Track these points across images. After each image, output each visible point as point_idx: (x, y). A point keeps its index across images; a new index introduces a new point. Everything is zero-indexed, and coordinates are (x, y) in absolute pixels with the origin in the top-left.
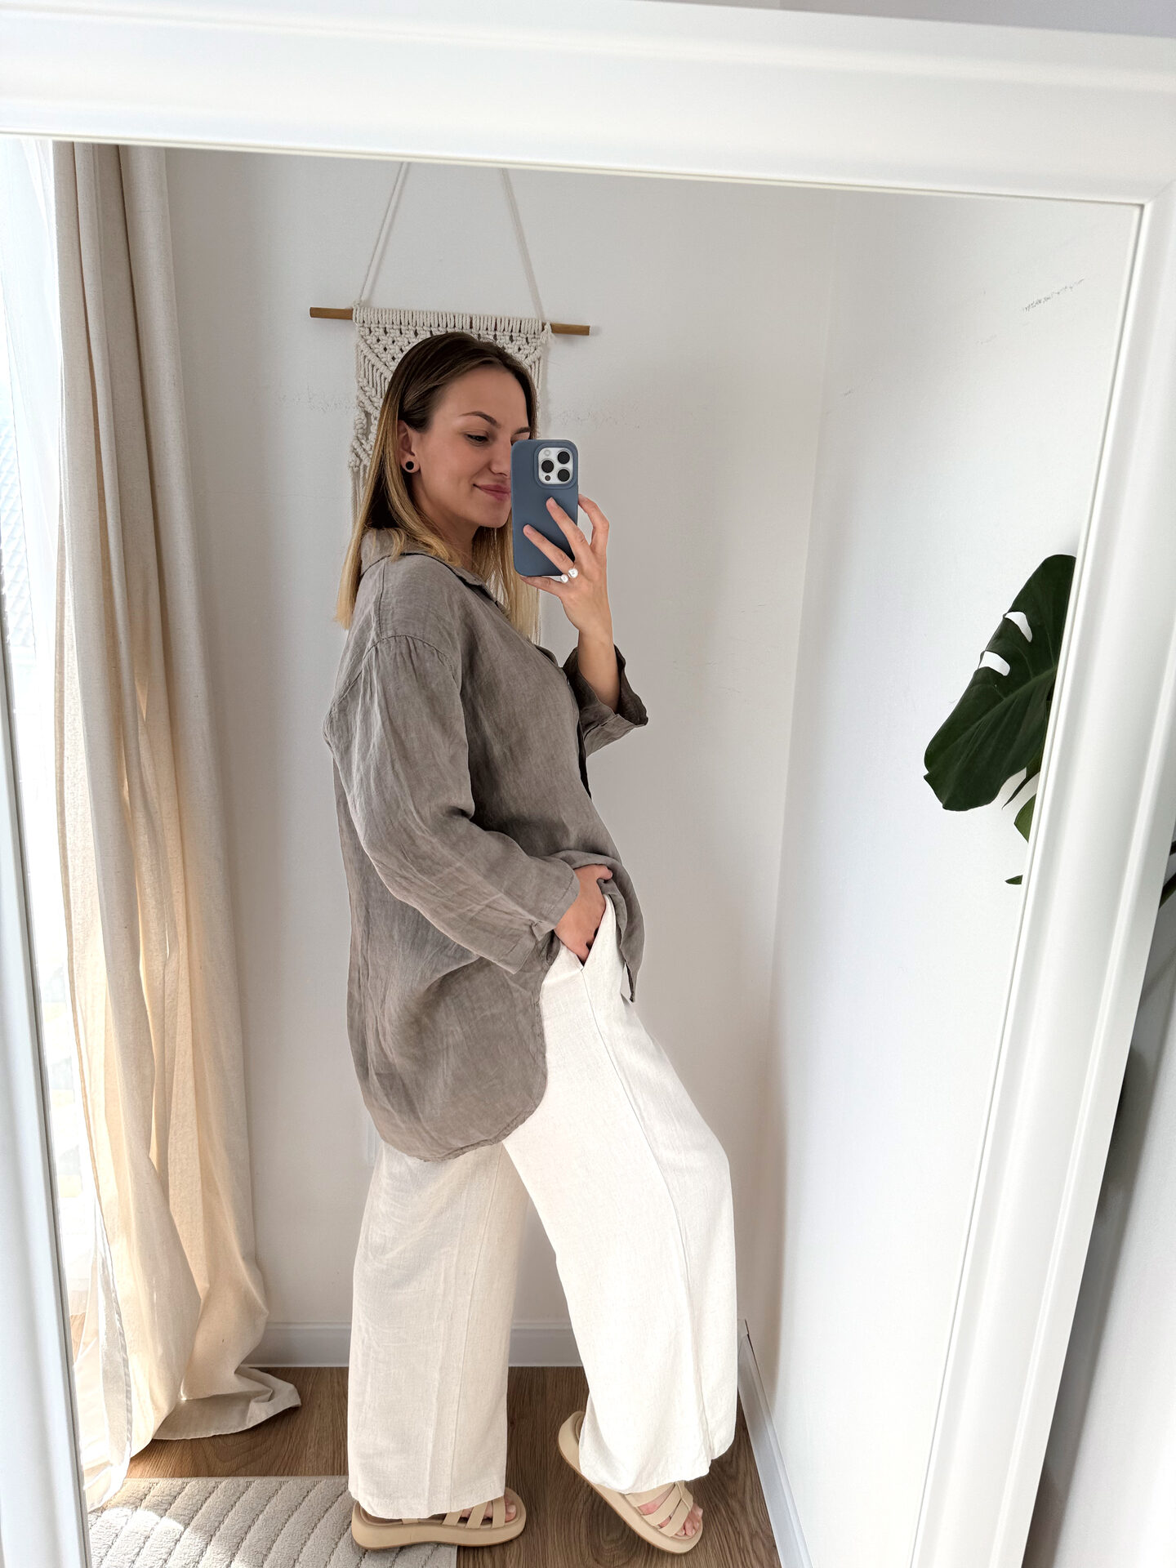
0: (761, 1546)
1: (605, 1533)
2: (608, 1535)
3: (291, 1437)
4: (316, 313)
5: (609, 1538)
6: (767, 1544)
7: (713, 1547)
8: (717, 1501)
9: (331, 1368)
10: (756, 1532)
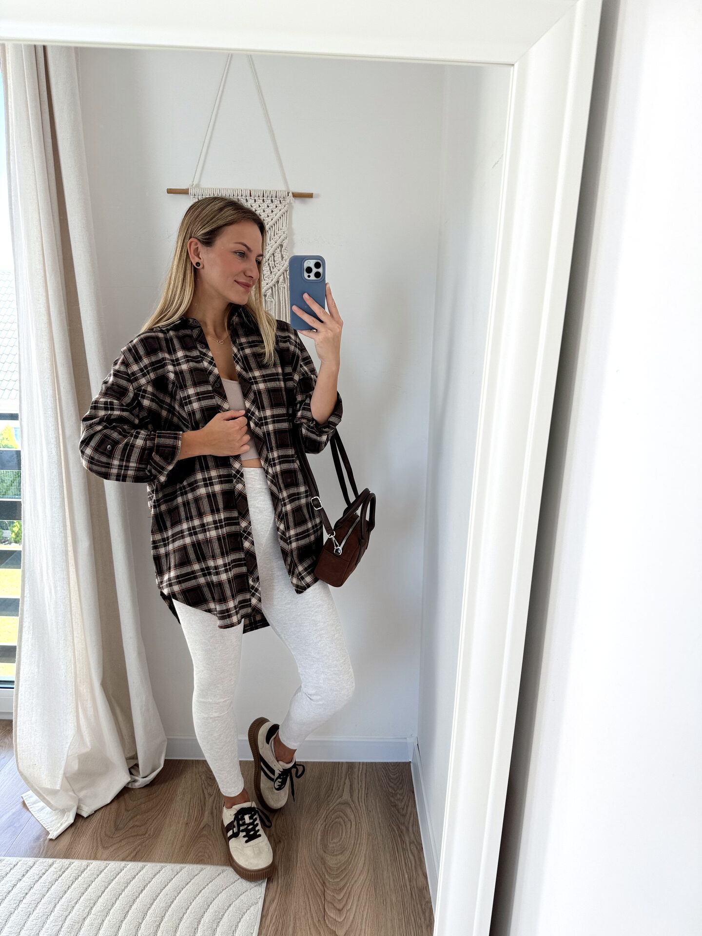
0: (415, 849)
1: (331, 839)
2: (332, 840)
3: (169, 791)
4: (170, 191)
5: (332, 842)
6: (418, 848)
7: (388, 848)
8: (393, 825)
9: (193, 760)
10: (413, 842)
